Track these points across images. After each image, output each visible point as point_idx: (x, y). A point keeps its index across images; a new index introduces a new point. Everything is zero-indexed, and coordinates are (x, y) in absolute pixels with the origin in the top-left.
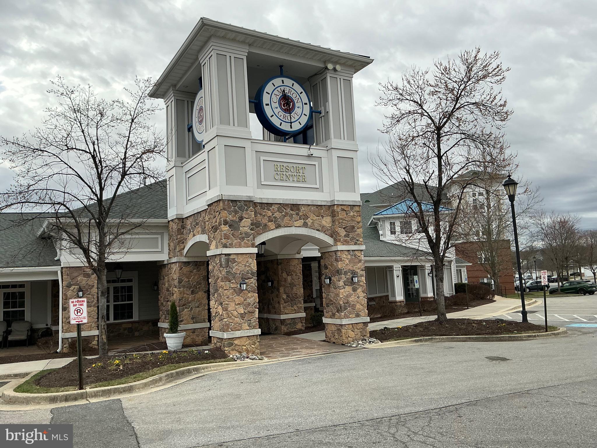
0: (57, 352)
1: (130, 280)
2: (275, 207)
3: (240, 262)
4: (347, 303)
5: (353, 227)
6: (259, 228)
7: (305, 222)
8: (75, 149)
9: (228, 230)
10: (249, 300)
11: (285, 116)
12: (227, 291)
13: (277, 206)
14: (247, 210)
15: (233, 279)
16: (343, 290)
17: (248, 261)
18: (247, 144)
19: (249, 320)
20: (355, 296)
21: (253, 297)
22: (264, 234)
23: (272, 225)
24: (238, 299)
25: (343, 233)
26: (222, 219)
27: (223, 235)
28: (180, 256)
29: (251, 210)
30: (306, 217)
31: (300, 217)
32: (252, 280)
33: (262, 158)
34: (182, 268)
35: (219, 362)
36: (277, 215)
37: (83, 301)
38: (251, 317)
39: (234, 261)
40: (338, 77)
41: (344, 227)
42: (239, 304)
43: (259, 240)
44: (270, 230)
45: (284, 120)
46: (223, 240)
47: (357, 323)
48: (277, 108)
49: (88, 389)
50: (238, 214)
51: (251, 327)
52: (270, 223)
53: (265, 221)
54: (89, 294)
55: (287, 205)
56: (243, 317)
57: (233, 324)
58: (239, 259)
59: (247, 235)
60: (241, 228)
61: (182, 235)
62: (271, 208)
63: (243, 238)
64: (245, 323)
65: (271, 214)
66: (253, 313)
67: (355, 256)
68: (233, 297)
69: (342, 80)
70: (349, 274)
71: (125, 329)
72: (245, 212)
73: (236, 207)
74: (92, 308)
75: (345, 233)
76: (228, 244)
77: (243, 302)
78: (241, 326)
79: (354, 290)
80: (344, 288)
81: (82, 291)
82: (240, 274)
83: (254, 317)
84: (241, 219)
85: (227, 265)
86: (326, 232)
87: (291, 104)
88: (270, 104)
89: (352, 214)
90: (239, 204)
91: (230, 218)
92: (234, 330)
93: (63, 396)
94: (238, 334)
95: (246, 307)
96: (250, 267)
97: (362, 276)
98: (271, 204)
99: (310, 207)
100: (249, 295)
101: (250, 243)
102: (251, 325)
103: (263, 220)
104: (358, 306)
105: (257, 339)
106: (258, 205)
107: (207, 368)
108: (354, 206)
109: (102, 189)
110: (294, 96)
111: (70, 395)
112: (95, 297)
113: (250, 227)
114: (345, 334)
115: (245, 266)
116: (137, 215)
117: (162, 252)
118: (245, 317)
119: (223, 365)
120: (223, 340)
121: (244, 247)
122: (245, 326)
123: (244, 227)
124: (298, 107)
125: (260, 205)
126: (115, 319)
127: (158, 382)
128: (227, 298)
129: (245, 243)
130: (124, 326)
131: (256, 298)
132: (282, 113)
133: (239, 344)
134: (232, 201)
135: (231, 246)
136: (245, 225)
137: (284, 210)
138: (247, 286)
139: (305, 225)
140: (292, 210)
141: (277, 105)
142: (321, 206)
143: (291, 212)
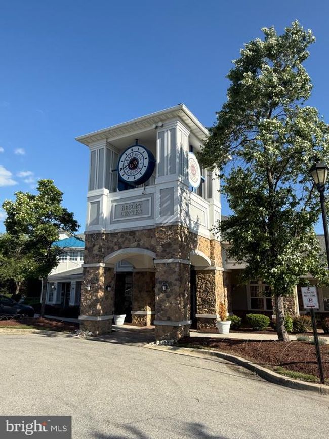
2: (120, 235)
4: (160, 307)
5: (170, 244)
7: (138, 244)
16: (157, 296)
22: (111, 254)
30: (139, 240)
36: (120, 240)
40: (166, 130)
41: (162, 244)
43: (107, 258)
44: (115, 251)
45: (130, 175)
52: (115, 247)
53: (113, 245)
55: (127, 232)
59: (97, 255)
62: (117, 236)
63: (94, 258)
65: (116, 240)
72: (96, 241)
84: (94, 245)
89: (170, 233)
98: (117, 233)
99: (143, 231)
113: (98, 250)
121: (94, 263)
123: (95, 250)
124: (141, 163)
137: (125, 236)
142: (151, 229)
143: (130, 237)
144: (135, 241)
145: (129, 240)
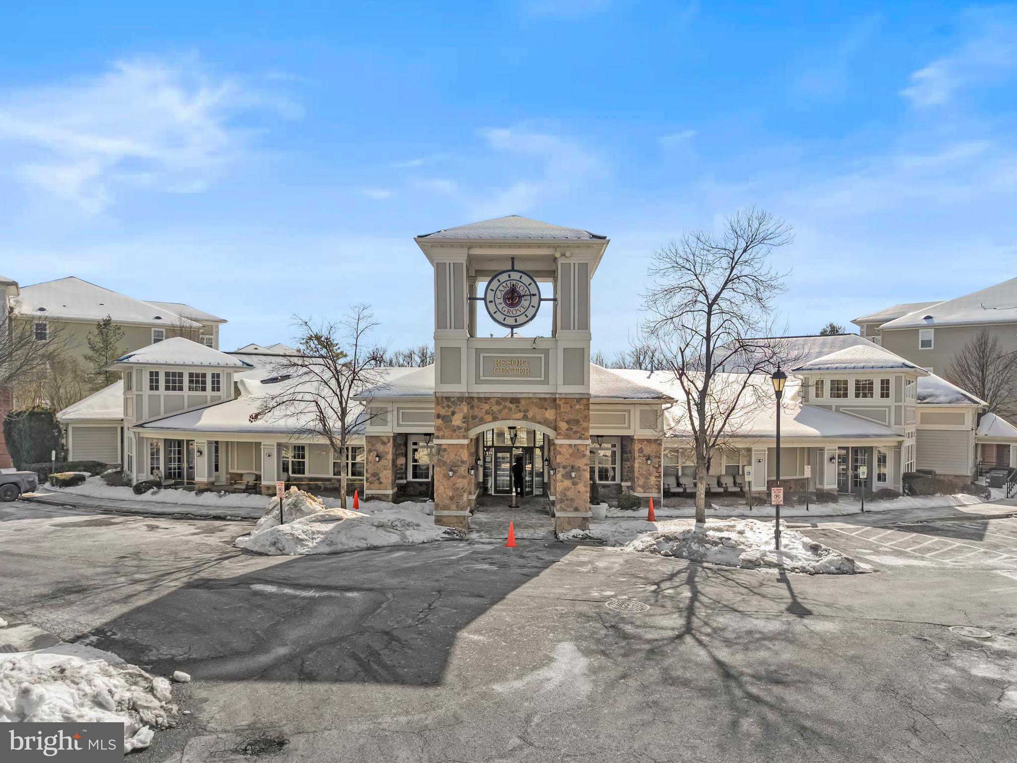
2: (493, 401)
3: (450, 452)
4: (564, 496)
6: (475, 421)
7: (525, 415)
9: (441, 423)
11: (509, 310)
14: (460, 405)
15: (443, 466)
16: (560, 484)
17: (459, 451)
18: (463, 344)
20: (575, 490)
22: (479, 426)
23: (488, 418)
25: (563, 426)
29: (466, 404)
30: (526, 411)
32: (462, 467)
36: (495, 408)
39: (445, 450)
40: (572, 262)
41: (566, 420)
44: (486, 423)
47: (574, 517)
48: (501, 304)
50: (451, 409)
53: (481, 414)
55: (506, 398)
58: (450, 449)
59: (459, 428)
60: (453, 421)
62: (489, 402)
63: (454, 431)
64: (453, 504)
65: (488, 408)
66: (461, 496)
67: (578, 450)
68: (443, 482)
69: (576, 265)
70: (569, 468)
72: (458, 407)
73: (450, 403)
74: (388, 471)
75: (567, 427)
76: (440, 435)
77: (452, 486)
78: (450, 506)
79: (575, 484)
80: (562, 482)
81: (379, 457)
84: (453, 413)
85: (438, 454)
87: (518, 298)
88: (493, 301)
90: (453, 399)
91: (443, 412)
94: (445, 513)
96: (460, 456)
97: (584, 470)
98: (489, 399)
99: (532, 399)
100: (459, 481)
101: (462, 435)
102: (459, 507)
106: (474, 399)
108: (581, 398)
113: (462, 421)
115: (456, 455)
118: (453, 500)
121: (456, 439)
122: (454, 507)
123: (456, 420)
124: (526, 300)
125: (478, 399)
128: (438, 481)
129: (457, 435)
132: (506, 309)
133: (446, 521)
134: (446, 397)
135: (443, 437)
137: (503, 403)
139: (525, 418)
140: (512, 403)
141: (501, 301)
142: (545, 399)
143: (510, 405)
144: (520, 411)
145: (510, 409)
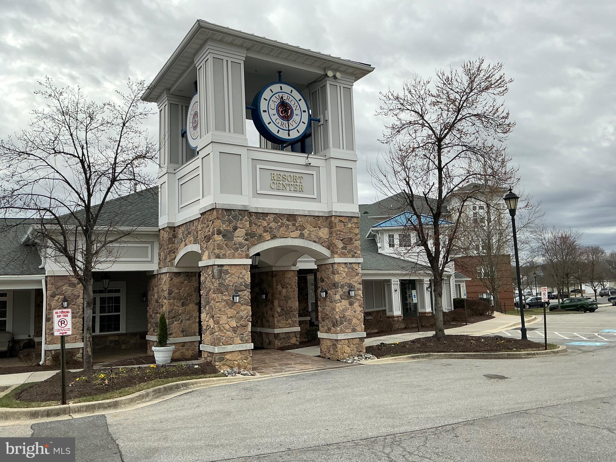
0: (39, 365)
1: (118, 291)
2: (271, 218)
3: (233, 274)
4: (343, 317)
5: (351, 239)
6: (254, 239)
7: (301, 233)
8: (63, 152)
9: (221, 240)
10: (242, 314)
11: (283, 123)
12: (219, 303)
13: (272, 216)
14: (241, 220)
15: (225, 291)
16: (339, 304)
17: (241, 273)
18: (243, 152)
19: (241, 334)
20: (351, 310)
21: (246, 311)
22: (258, 245)
23: (267, 236)
24: (231, 312)
25: (340, 245)
26: (215, 229)
27: (216, 245)
28: (170, 266)
29: (246, 219)
30: (303, 228)
31: (296, 228)
32: (246, 292)
33: (258, 166)
34: (173, 278)
35: (209, 377)
36: (273, 225)
37: (67, 312)
38: (244, 331)
39: (227, 272)
40: (338, 85)
41: (341, 239)
42: (231, 317)
43: (253, 251)
44: (265, 241)
45: (282, 127)
46: (216, 249)
47: (353, 339)
48: (274, 115)
49: (71, 404)
50: (232, 224)
51: (243, 341)
52: (265, 234)
53: (260, 231)
54: (74, 305)
55: (283, 215)
56: (235, 331)
57: (224, 338)
58: (233, 270)
59: (241, 245)
60: (235, 238)
61: (173, 245)
62: (266, 218)
63: (237, 249)
64: (237, 337)
65: (266, 225)
66: (246, 326)
67: (352, 269)
68: (225, 310)
69: (342, 88)
70: (346, 287)
71: (111, 342)
72: (239, 221)
73: (231, 217)
74: (77, 319)
75: (342, 245)
76: (221, 254)
77: (236, 315)
78: (233, 340)
79: (351, 304)
80: (341, 302)
81: (67, 301)
82: (233, 286)
83: (246, 331)
84: (235, 228)
85: (219, 277)
86: (323, 244)
87: (290, 111)
88: (267, 111)
89: (350, 225)
90: (234, 213)
91: (224, 227)
92: (225, 344)
93: (44, 411)
94: (229, 348)
95: (239, 320)
96: (243, 278)
97: (359, 289)
98: (267, 214)
99: (307, 217)
100: (242, 308)
101: (244, 254)
102: (243, 339)
103: (258, 231)
104: (355, 321)
105: (250, 353)
106: (253, 214)
107: (196, 383)
108: (352, 217)
109: (90, 195)
110: (293, 103)
111: (52, 410)
112: (80, 307)
113: (244, 237)
114: (340, 349)
115: (238, 278)
116: (127, 223)
117: (151, 261)
118: (237, 331)
119: (214, 381)
120: (214, 354)
121: (238, 258)
122: (237, 340)
123: (238, 237)
124: (297, 115)
125: (255, 215)
126: (101, 331)
127: (144, 398)
128: (219, 310)
129: (239, 254)
130: (110, 338)
131: (250, 311)
132: (280, 121)
133: (230, 359)
134: (227, 210)
135: (224, 256)
136: (239, 236)
137: (280, 220)
138: (240, 298)
139: (302, 236)
140: (288, 221)
141: (275, 112)
142: (318, 217)
145: (287, 227)
